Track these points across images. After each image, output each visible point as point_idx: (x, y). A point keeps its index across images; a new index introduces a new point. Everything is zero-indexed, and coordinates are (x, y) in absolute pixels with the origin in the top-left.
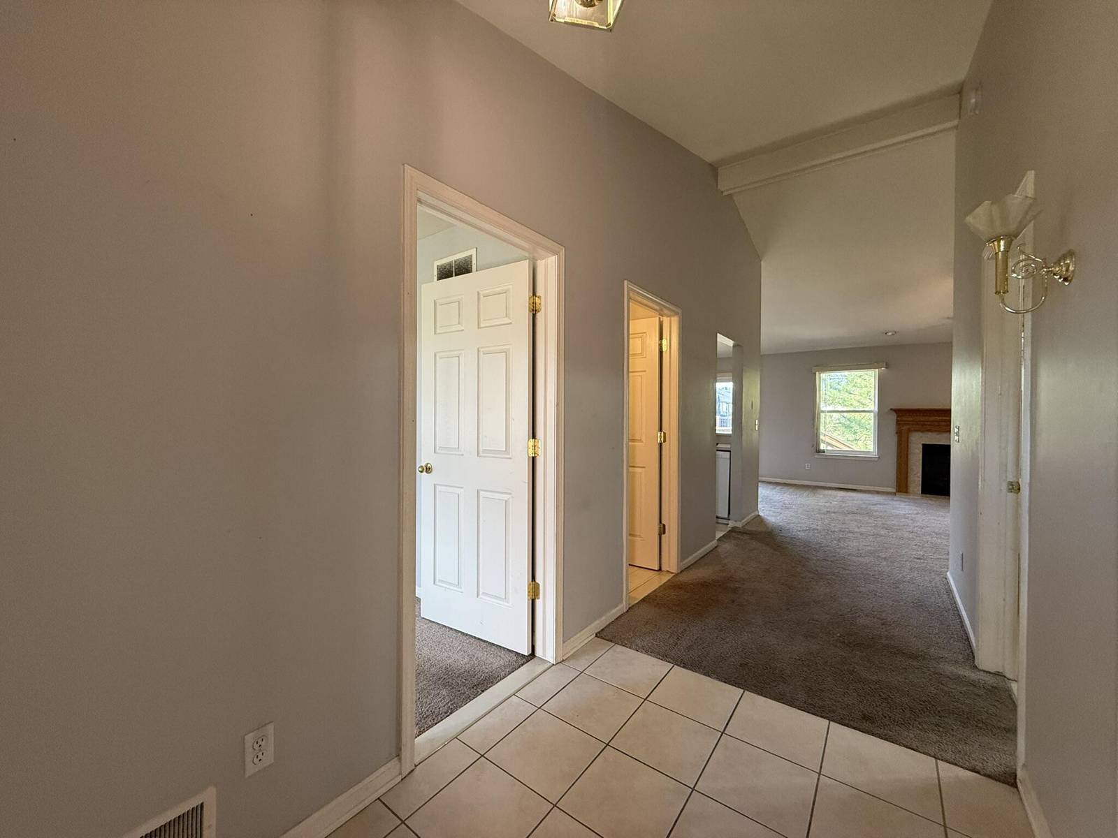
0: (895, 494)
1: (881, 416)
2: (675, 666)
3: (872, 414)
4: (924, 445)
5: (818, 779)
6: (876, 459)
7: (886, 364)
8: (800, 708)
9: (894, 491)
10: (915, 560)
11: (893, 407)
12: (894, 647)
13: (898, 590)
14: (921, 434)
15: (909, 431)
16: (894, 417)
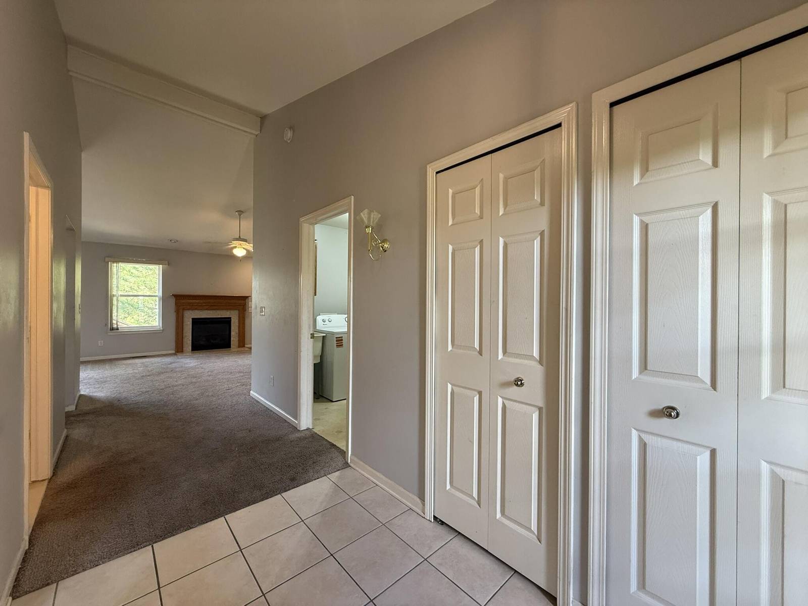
0: (175, 354)
1: (164, 299)
2: (154, 545)
3: (157, 298)
4: (193, 319)
5: (304, 523)
6: (161, 331)
7: (168, 262)
8: (262, 500)
9: (174, 352)
10: (227, 391)
11: (175, 293)
12: (266, 440)
13: (236, 410)
14: (191, 312)
15: (184, 309)
16: (173, 300)
